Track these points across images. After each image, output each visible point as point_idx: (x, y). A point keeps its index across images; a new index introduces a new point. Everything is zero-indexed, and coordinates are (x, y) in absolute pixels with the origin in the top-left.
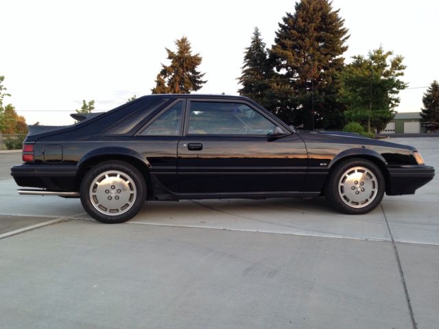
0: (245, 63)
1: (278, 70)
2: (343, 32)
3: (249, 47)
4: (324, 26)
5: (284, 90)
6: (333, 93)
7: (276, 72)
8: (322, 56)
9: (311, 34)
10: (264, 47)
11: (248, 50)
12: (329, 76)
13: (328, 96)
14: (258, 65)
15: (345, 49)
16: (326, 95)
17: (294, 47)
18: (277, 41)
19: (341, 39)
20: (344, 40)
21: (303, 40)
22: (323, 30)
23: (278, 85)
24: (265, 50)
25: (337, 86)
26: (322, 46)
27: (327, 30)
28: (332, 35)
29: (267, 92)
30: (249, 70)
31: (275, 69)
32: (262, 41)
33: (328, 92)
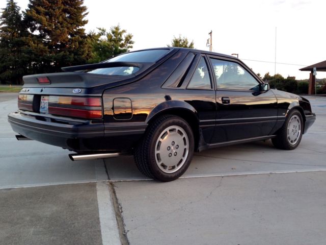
0: (2, 22)
1: (33, 31)
2: (84, 9)
3: (5, 8)
4: (69, 2)
5: (40, 48)
6: (80, 55)
7: (31, 32)
8: (69, 25)
9: (59, 6)
10: (19, 9)
11: (4, 11)
12: (76, 41)
13: (76, 57)
14: (14, 24)
15: (85, 22)
16: (74, 55)
17: (46, 14)
18: (30, 6)
19: (83, 14)
20: (84, 15)
21: (54, 10)
22: (68, 4)
23: (34, 43)
24: (20, 12)
25: (82, 50)
26: (68, 17)
27: (71, 6)
28: (75, 10)
29: (24, 48)
30: (6, 27)
31: (29, 30)
32: (16, 5)
33: (76, 54)
